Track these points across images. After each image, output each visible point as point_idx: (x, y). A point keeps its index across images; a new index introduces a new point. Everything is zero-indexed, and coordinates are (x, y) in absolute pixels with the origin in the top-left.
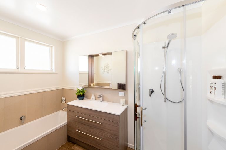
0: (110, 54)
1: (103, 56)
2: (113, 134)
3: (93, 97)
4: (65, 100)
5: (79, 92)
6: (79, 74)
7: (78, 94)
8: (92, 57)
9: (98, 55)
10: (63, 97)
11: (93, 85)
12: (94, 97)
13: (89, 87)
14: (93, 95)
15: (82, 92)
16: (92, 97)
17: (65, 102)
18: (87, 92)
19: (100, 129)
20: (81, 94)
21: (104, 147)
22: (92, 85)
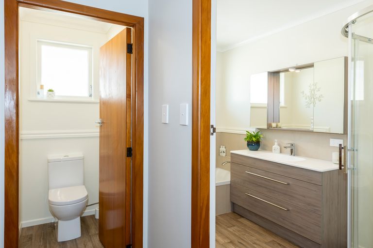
0: (311, 66)
1: (298, 71)
2: (309, 204)
3: (276, 146)
4: (225, 151)
5: (251, 136)
6: (251, 107)
7: (248, 139)
8: (275, 74)
9: (287, 70)
10: (222, 146)
11: (277, 126)
12: (279, 147)
13: (268, 128)
14: (276, 143)
15: (255, 136)
16: (273, 147)
17: (225, 154)
18: (264, 138)
19: (285, 194)
20: (254, 139)
21: (293, 224)
22: (274, 125)
